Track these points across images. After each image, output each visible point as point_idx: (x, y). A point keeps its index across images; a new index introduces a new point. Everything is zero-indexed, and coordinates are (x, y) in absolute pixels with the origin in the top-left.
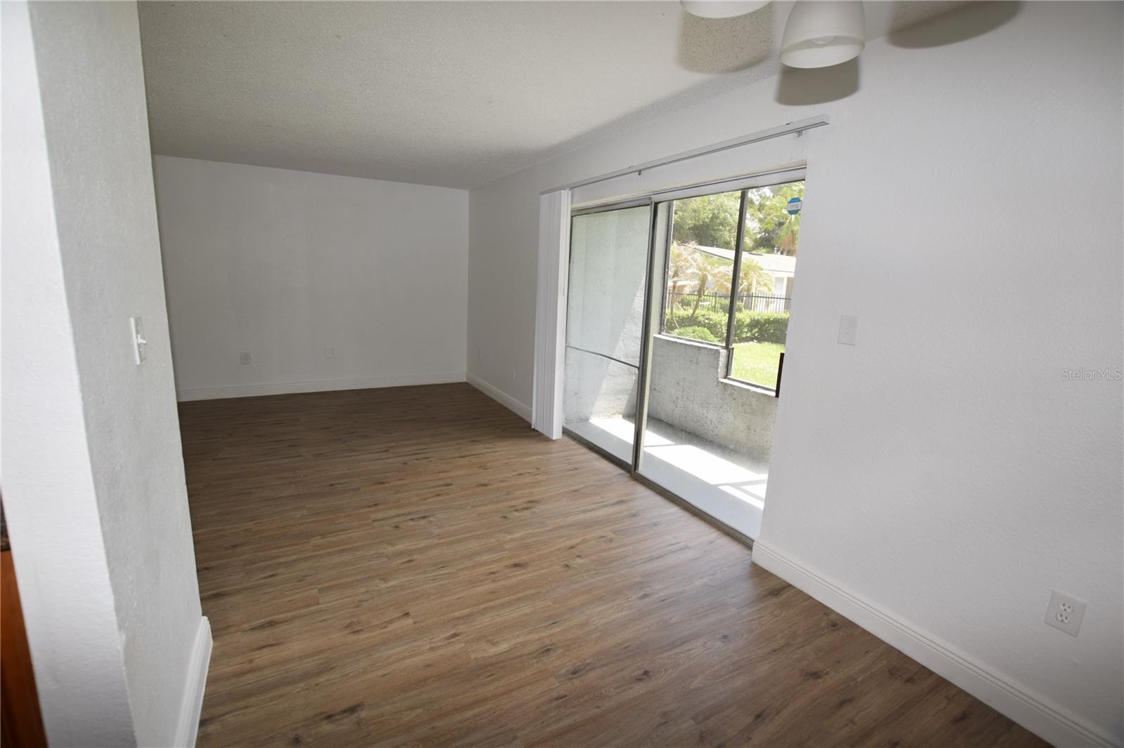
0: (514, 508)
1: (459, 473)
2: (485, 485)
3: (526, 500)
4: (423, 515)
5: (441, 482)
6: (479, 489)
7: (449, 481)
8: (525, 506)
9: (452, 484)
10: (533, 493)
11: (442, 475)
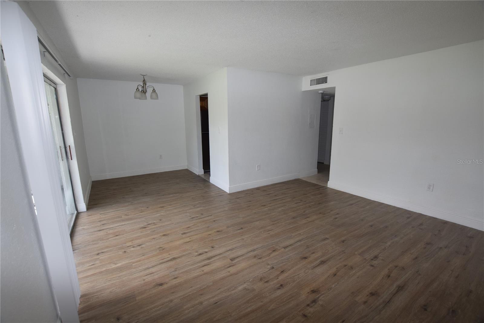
0: (155, 224)
1: (178, 243)
2: (164, 235)
3: (147, 228)
4: (194, 219)
5: (188, 235)
6: (168, 232)
7: (184, 236)
8: (149, 226)
9: (182, 234)
10: (141, 233)
11: (188, 240)
